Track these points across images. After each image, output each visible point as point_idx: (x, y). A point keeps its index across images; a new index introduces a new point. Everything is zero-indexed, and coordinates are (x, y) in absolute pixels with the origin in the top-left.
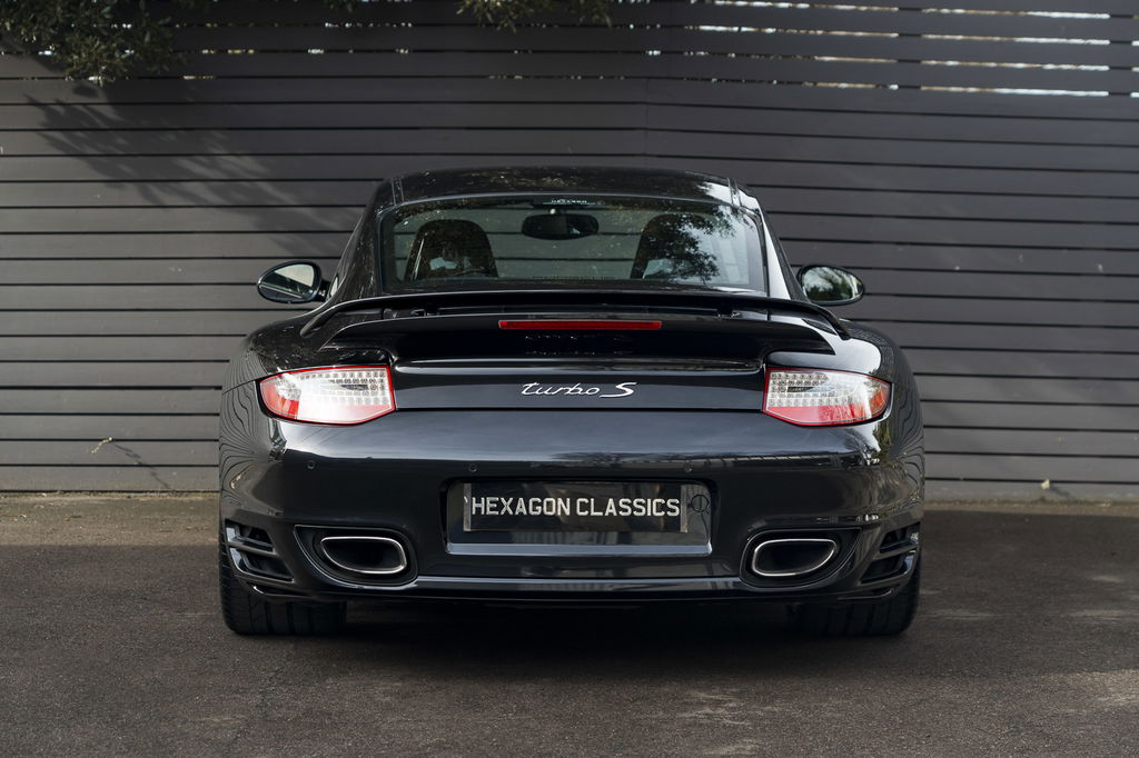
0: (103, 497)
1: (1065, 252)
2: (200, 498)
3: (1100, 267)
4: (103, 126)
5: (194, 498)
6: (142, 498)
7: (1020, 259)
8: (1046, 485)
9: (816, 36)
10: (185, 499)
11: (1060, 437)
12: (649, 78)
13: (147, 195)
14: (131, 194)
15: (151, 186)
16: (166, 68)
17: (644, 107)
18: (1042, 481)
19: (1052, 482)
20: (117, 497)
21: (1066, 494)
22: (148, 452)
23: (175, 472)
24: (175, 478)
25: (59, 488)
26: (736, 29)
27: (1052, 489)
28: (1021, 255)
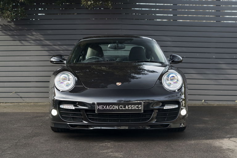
0: (13, 104)
1: (207, 53)
2: (32, 104)
3: (214, 57)
4: (13, 29)
5: (31, 104)
6: (21, 104)
7: (198, 55)
8: (203, 101)
9: (157, 10)
10: (29, 104)
11: (206, 91)
12: (122, 19)
13: (22, 43)
14: (18, 43)
15: (22, 41)
16: (24, 17)
17: (121, 25)
18: (202, 100)
19: (204, 100)
20: (16, 104)
21: (207, 103)
22: (21, 95)
23: (28, 99)
24: (27, 100)
25: (4, 102)
26: (141, 9)
27: (204, 102)
28: (198, 54)
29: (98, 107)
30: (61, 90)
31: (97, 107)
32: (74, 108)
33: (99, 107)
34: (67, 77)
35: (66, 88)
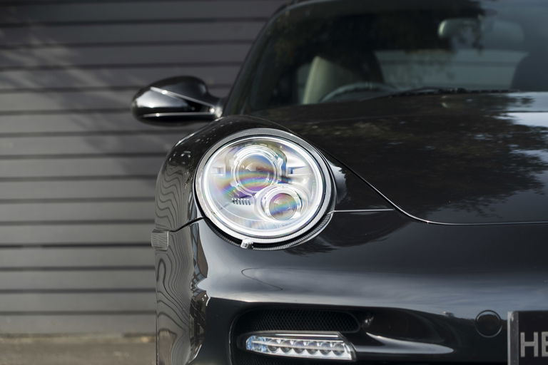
29: (524, 344)
30: (246, 241)
31: (517, 345)
32: (347, 355)
33: (535, 344)
34: (272, 159)
35: (275, 227)
